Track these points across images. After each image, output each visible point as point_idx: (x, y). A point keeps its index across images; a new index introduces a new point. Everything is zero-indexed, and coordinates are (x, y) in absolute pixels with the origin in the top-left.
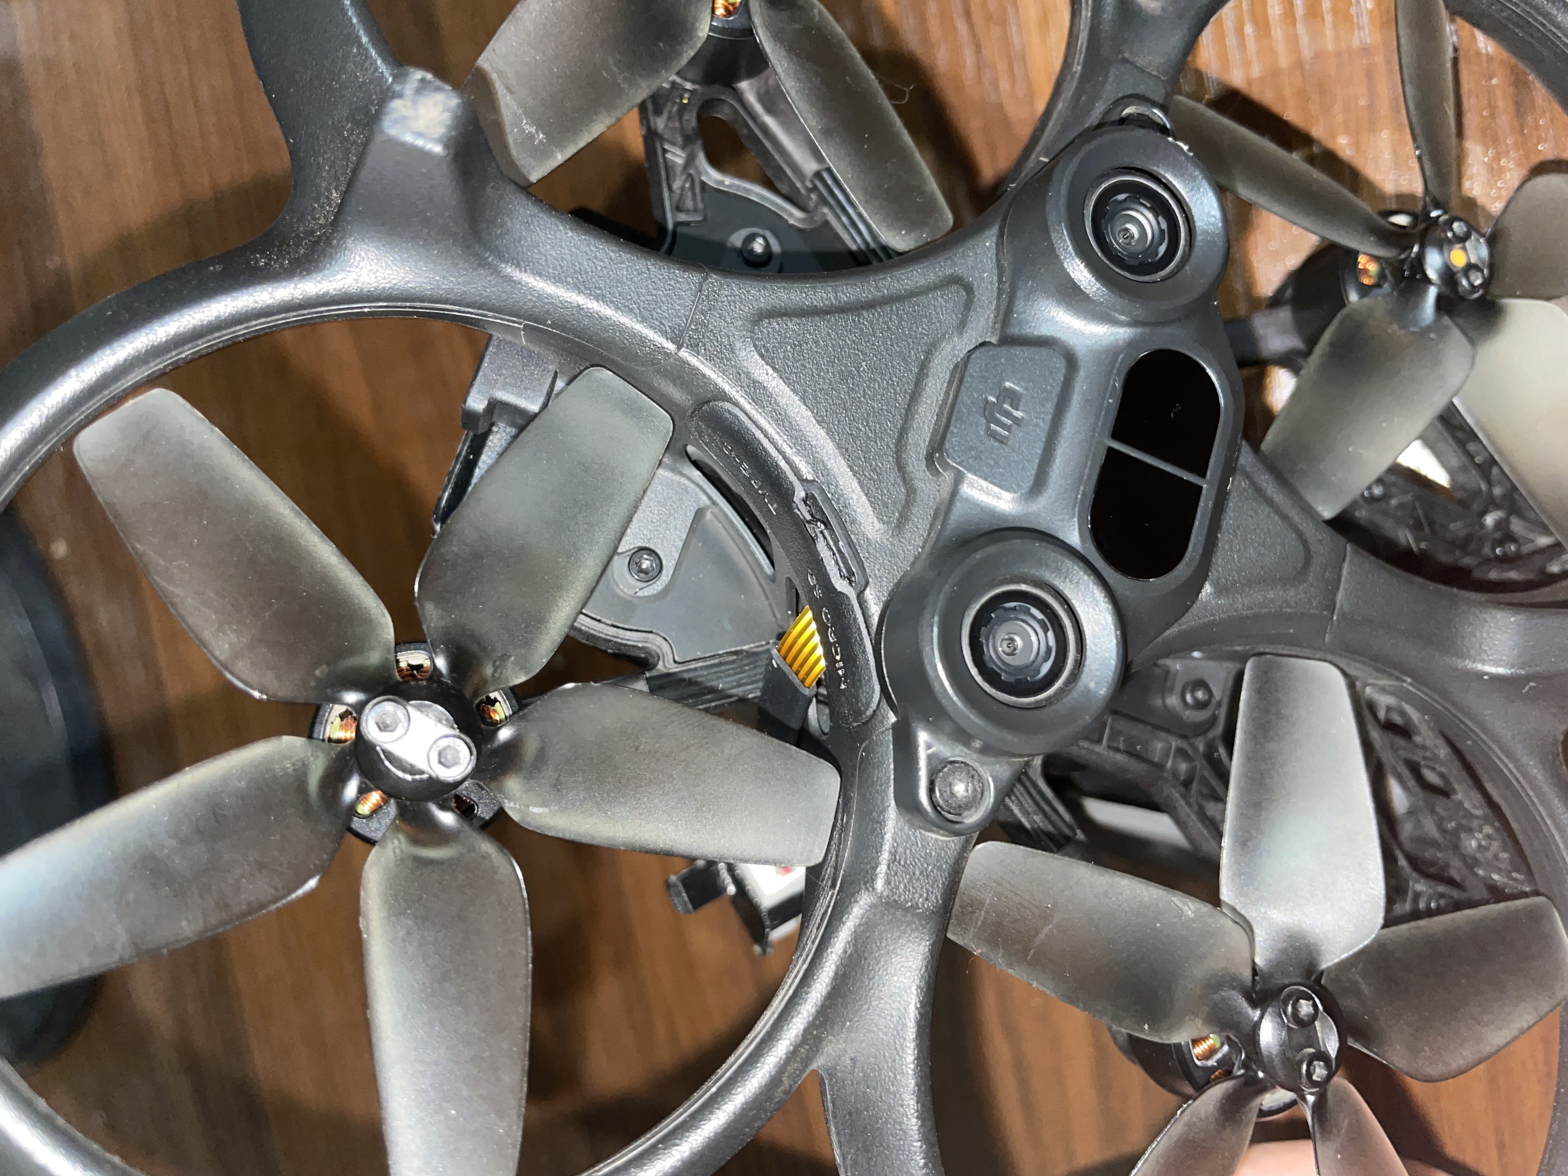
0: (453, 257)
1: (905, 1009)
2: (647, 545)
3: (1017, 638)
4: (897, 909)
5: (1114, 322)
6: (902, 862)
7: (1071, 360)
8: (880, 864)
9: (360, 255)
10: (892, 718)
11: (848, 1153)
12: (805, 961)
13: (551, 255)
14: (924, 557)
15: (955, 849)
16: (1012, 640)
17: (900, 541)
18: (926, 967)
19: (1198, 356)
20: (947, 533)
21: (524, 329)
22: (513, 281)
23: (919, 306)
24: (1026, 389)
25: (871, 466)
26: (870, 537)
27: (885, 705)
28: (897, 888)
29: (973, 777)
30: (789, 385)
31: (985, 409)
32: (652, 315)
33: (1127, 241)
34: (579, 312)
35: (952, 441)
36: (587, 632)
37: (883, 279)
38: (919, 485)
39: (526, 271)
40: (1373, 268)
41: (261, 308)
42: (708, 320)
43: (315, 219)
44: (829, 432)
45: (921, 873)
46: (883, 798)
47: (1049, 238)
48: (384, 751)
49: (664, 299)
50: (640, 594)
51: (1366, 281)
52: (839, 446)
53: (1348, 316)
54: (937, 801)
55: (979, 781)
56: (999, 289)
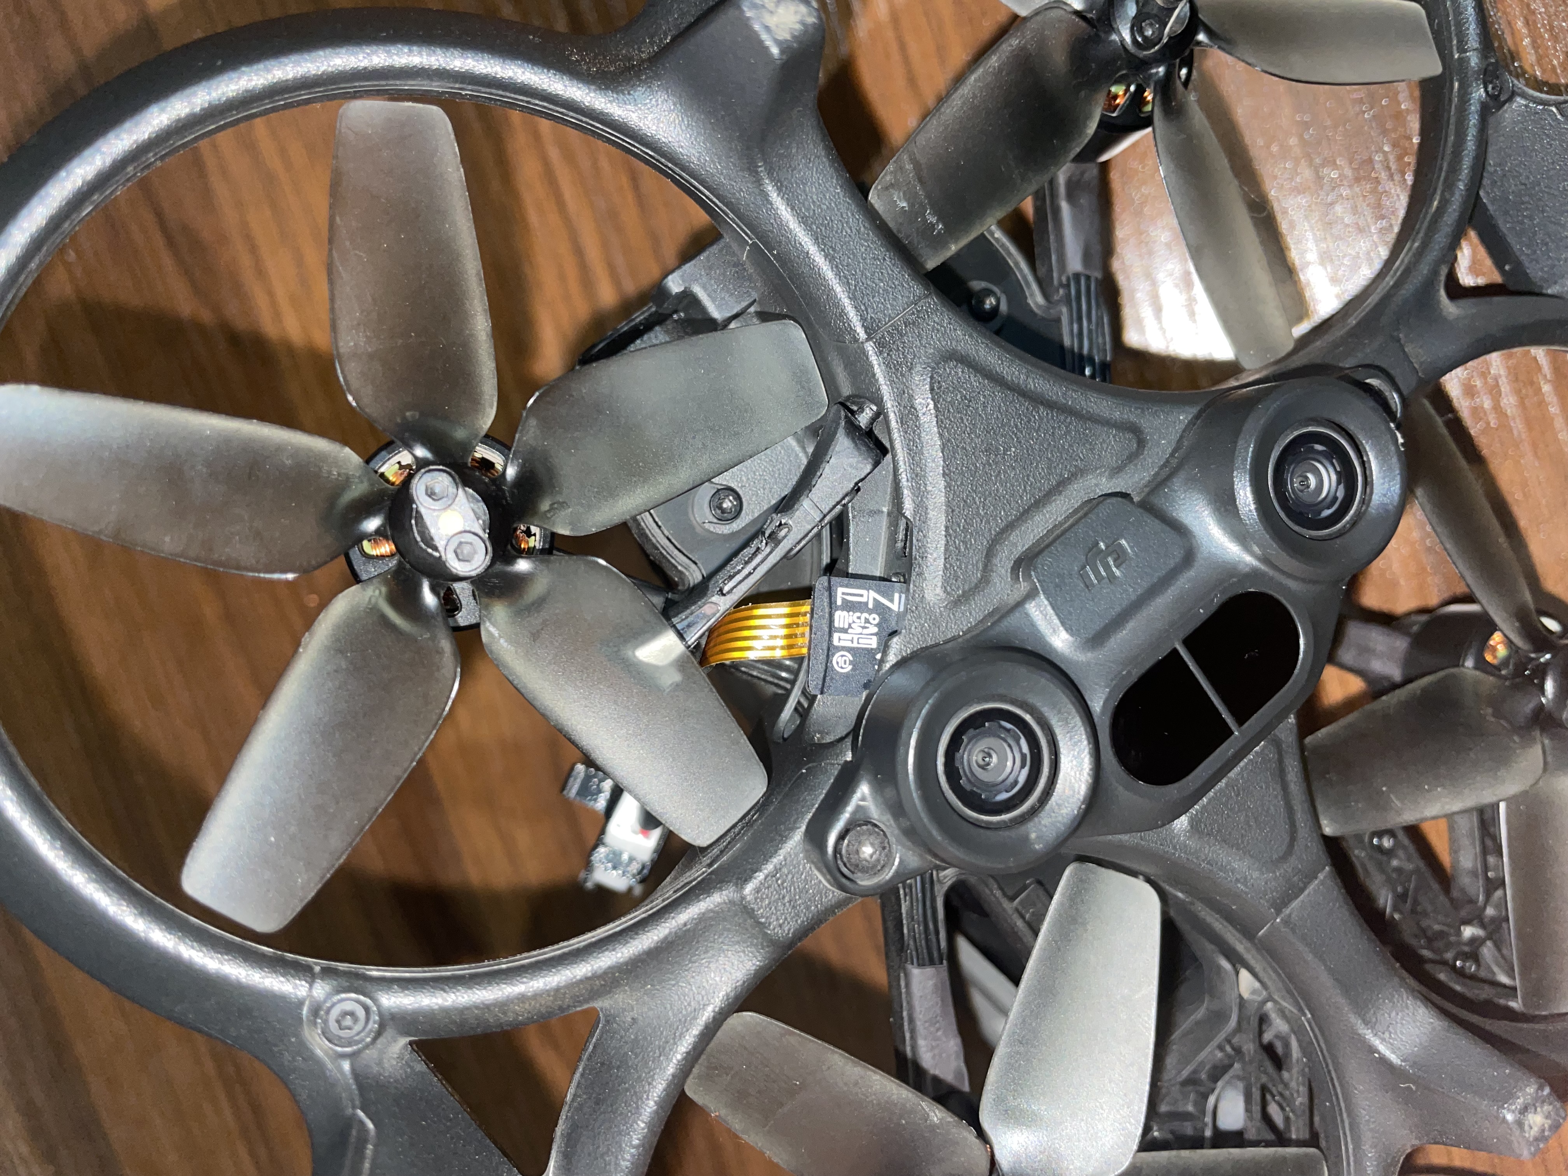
0: (731, 148)
1: (704, 1005)
2: (738, 490)
3: (995, 757)
4: (751, 918)
5: (1247, 548)
6: (779, 882)
7: (1189, 557)
8: (761, 871)
9: (657, 101)
10: (849, 757)
11: (580, 1096)
12: (647, 911)
13: (811, 197)
14: (960, 640)
15: (830, 900)
16: (990, 756)
17: (949, 616)
18: (744, 982)
19: (1300, 622)
20: (992, 633)
21: (750, 246)
22: (767, 200)
23: (1090, 432)
24: (1136, 555)
25: (964, 538)
26: (926, 596)
27: (848, 742)
28: (762, 900)
29: (884, 848)
30: (939, 427)
31: (1090, 550)
32: (863, 298)
33: (1301, 488)
34: (804, 258)
35: (1046, 561)
36: (643, 529)
37: (1073, 390)
38: (996, 579)
39: (782, 198)
40: (1502, 651)
41: (550, 94)
42: (906, 332)
43: (640, 51)
44: (948, 486)
45: (790, 902)
46: (798, 818)
47: (1235, 443)
48: (418, 512)
49: (881, 291)
50: (707, 526)
51: (1489, 658)
52: (948, 504)
53: (1453, 676)
54: (841, 849)
55: (886, 856)
56: (1167, 461)
